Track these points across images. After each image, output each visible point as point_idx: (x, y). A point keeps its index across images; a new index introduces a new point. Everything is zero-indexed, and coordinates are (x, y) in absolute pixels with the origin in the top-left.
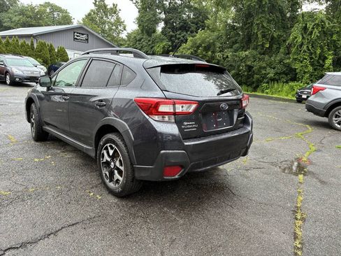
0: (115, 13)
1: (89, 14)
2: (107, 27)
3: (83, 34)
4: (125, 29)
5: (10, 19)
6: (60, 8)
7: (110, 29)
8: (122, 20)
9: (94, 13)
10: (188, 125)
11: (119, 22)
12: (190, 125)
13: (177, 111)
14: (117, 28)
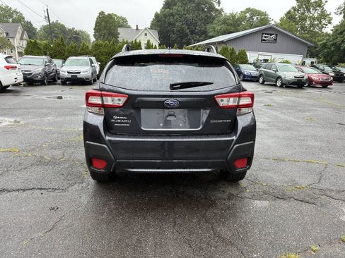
0: (320, 6)
1: (289, 12)
2: (308, 23)
3: (271, 35)
4: (330, 23)
5: (214, 28)
6: (259, 11)
7: (312, 25)
8: (328, 13)
9: (295, 10)
10: (118, 119)
11: (324, 15)
12: (121, 119)
13: (105, 103)
14: (320, 22)
